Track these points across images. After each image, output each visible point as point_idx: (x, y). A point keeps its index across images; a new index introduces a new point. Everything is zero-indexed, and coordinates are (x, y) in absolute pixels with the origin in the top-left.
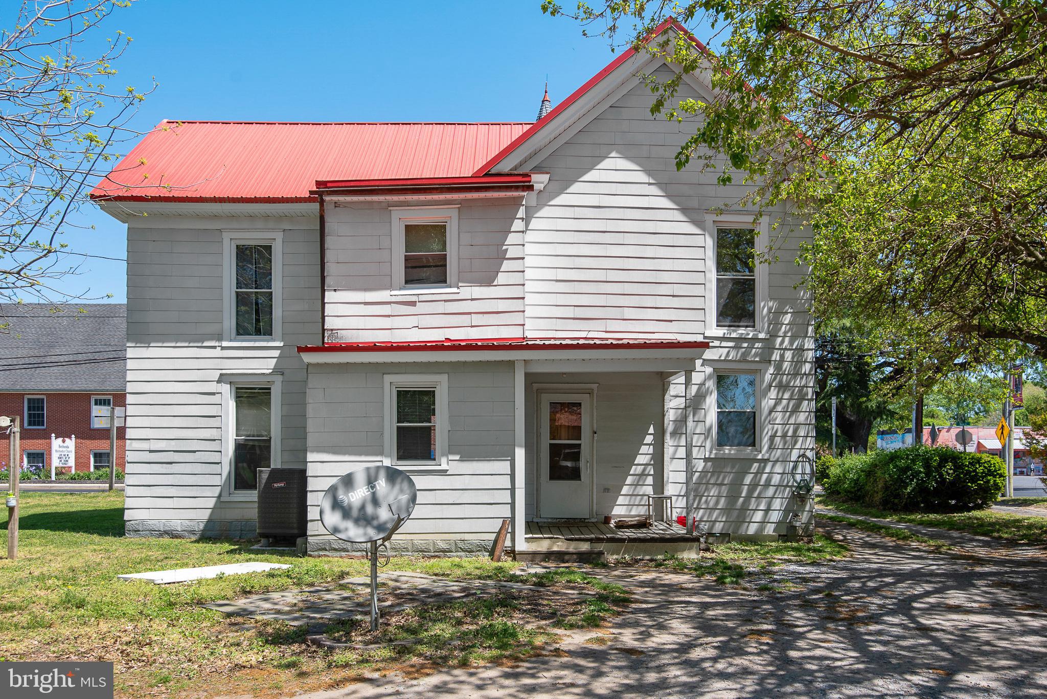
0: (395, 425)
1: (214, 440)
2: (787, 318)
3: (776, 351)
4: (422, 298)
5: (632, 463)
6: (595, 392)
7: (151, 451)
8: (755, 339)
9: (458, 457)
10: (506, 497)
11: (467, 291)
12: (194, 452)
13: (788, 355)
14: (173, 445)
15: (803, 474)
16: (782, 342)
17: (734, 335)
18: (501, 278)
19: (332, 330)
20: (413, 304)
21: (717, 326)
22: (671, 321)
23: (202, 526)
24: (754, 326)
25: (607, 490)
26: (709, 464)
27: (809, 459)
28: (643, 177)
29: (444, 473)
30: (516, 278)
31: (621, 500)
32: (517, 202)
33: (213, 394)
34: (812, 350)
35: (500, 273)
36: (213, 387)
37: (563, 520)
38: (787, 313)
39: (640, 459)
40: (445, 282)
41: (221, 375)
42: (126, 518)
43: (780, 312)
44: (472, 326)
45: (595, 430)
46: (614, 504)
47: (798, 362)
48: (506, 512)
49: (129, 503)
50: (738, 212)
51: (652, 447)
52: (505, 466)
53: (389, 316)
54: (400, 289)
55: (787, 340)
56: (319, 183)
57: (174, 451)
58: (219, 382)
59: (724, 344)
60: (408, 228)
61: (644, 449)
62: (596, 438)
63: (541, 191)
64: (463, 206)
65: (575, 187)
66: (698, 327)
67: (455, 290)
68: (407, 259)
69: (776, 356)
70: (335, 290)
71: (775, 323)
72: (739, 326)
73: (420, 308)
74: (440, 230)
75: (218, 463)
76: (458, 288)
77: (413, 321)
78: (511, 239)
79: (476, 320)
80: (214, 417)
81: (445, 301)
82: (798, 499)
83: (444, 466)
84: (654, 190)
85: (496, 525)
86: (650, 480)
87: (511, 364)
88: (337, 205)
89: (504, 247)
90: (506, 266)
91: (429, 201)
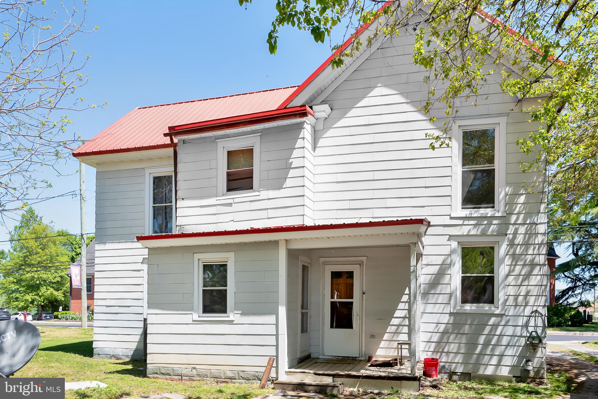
0: (201, 288)
1: (140, 299)
2: (522, 199)
3: (511, 226)
4: (236, 200)
5: (392, 317)
6: (365, 263)
7: (107, 306)
8: (493, 217)
9: (240, 312)
10: (272, 340)
11: (265, 194)
12: (129, 306)
13: (522, 230)
14: (118, 303)
15: (536, 326)
16: (517, 219)
17: (475, 215)
18: (289, 182)
19: (181, 226)
20: (230, 205)
21: (462, 208)
22: (424, 207)
23: (131, 353)
24: (493, 207)
25: (373, 336)
26: (452, 318)
27: (541, 314)
28: (400, 99)
29: (231, 322)
30: (298, 182)
31: (383, 344)
32: (300, 127)
33: (139, 271)
34: (545, 223)
35: (287, 179)
36: (139, 266)
37: (340, 358)
38: (522, 194)
39: (398, 314)
40: (252, 188)
41: (144, 259)
42: (93, 347)
43: (516, 194)
44: (268, 218)
45: (364, 291)
46: (377, 346)
47: (531, 234)
48: (272, 351)
49: (95, 337)
50: (479, 117)
51: (407, 304)
52: (272, 319)
53: (215, 214)
54: (223, 195)
55: (522, 216)
56: (170, 128)
57: (119, 306)
58: (142, 263)
59: (466, 222)
60: (229, 153)
61: (401, 306)
62: (364, 297)
63: (326, 118)
64: (264, 133)
65: (353, 112)
66: (445, 210)
67: (257, 193)
68: (228, 174)
69: (511, 230)
70: (183, 199)
71: (510, 203)
72: (480, 208)
73: (235, 207)
74: (250, 152)
75: (141, 314)
76: (259, 192)
77: (229, 217)
78: (296, 153)
79: (271, 213)
80: (140, 285)
81: (250, 201)
82: (531, 347)
83: (231, 318)
84: (409, 108)
85: (265, 361)
86: (406, 329)
87: (276, 243)
88: (184, 142)
89: (291, 160)
90: (292, 173)
91: (241, 133)
